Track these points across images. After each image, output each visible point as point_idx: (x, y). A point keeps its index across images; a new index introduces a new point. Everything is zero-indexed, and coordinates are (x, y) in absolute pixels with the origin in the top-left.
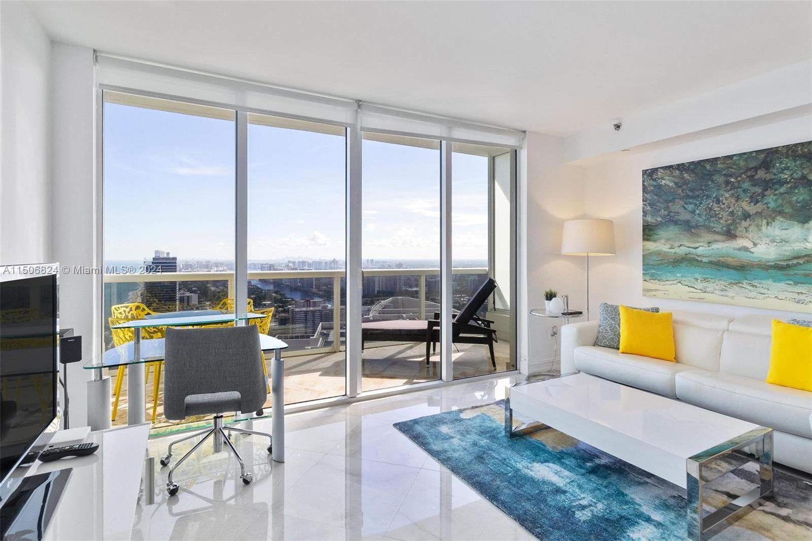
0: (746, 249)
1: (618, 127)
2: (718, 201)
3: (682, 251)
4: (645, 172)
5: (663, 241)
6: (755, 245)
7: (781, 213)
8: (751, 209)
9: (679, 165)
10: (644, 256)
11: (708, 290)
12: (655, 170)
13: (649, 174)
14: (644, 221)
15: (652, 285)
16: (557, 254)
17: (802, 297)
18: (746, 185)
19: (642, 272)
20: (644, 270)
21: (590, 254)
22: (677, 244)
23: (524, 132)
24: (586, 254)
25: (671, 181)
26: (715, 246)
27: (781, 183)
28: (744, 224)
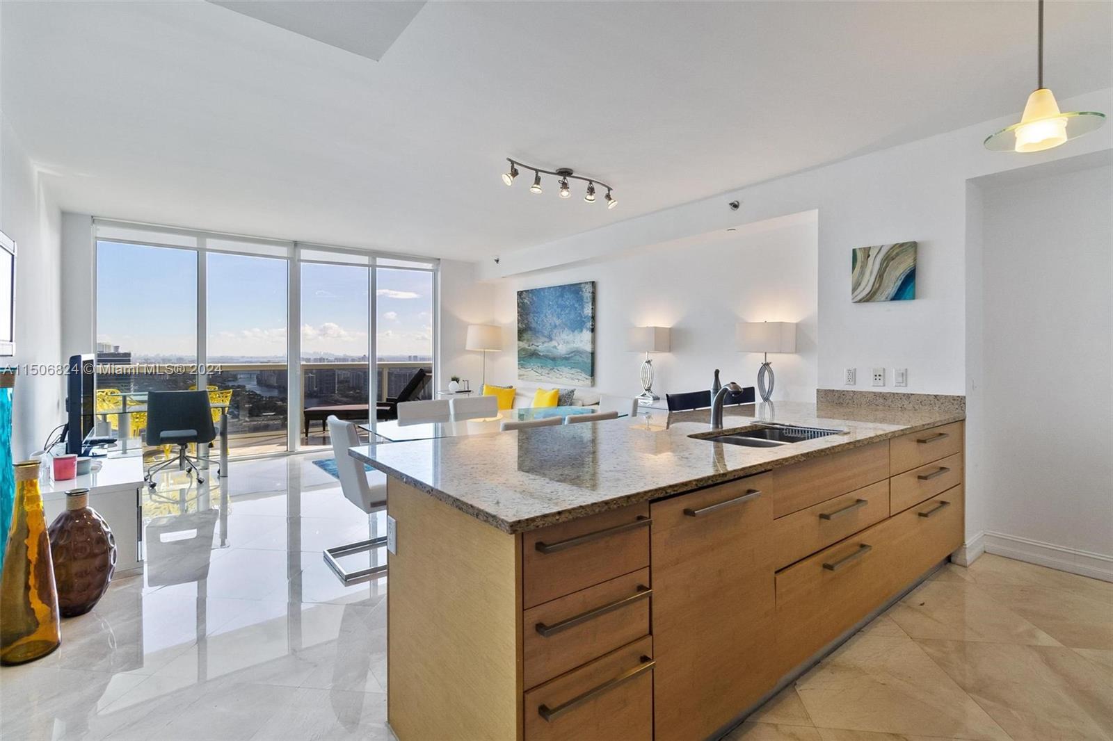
0: (555, 347)
1: (497, 261)
2: (546, 316)
3: (533, 348)
4: (518, 292)
5: (525, 341)
6: (559, 344)
7: (566, 325)
8: (558, 322)
9: (532, 290)
10: (518, 351)
11: (543, 374)
12: (522, 292)
13: (520, 294)
14: (518, 327)
15: (523, 371)
16: (463, 350)
17: (573, 376)
18: (555, 307)
19: (517, 362)
20: (519, 361)
21: (486, 350)
22: (531, 344)
23: (439, 259)
24: (482, 350)
25: (529, 301)
26: (546, 345)
27: (566, 307)
28: (555, 331)
